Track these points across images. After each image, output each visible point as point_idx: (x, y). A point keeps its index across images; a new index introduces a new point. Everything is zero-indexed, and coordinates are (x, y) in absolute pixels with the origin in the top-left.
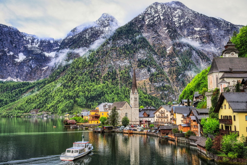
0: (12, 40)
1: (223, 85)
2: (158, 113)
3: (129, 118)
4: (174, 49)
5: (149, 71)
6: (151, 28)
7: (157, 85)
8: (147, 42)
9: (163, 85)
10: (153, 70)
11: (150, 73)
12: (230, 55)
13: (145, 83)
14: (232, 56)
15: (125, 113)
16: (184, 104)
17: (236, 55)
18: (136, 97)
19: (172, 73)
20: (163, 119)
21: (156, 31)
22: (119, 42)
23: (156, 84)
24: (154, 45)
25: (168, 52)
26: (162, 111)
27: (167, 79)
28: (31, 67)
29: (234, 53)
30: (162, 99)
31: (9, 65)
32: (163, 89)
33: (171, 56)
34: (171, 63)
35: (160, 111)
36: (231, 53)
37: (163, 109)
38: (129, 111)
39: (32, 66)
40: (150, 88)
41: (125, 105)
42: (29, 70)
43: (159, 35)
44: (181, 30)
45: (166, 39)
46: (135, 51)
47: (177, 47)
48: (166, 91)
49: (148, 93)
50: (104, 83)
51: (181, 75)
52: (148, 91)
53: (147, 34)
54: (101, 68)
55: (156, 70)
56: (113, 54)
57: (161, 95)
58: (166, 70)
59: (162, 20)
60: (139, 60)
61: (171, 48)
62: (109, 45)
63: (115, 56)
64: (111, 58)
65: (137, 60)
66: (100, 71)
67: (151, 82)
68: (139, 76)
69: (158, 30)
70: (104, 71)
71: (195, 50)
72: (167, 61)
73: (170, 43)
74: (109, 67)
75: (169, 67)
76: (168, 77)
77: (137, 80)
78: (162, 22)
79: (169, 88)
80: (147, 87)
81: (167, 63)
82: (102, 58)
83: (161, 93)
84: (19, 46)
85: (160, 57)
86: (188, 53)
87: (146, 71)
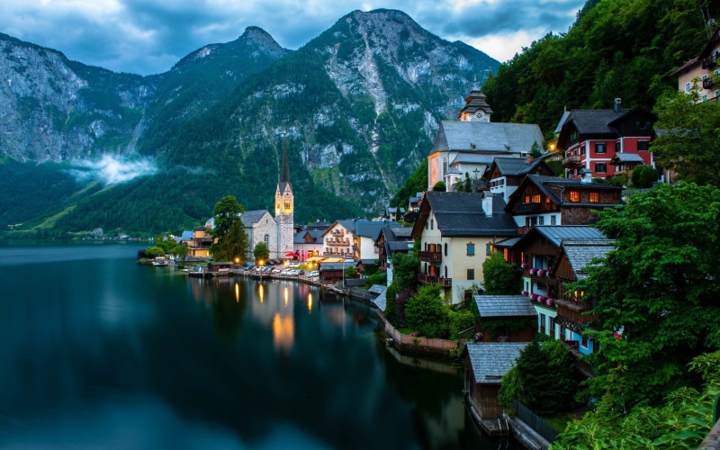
0: (53, 77)
1: (452, 178)
3: (272, 246)
4: (390, 107)
5: (340, 149)
6: (346, 63)
7: (355, 178)
8: (337, 90)
10: (347, 149)
11: (340, 154)
13: (330, 175)
15: (264, 234)
19: (385, 154)
20: (340, 248)
21: (357, 69)
22: (279, 87)
23: (353, 176)
24: (350, 96)
25: (378, 113)
26: (338, 232)
27: (376, 167)
28: (93, 135)
30: (364, 205)
31: (45, 130)
32: (366, 185)
33: (384, 121)
34: (384, 135)
36: (476, 113)
37: (339, 227)
38: (272, 231)
39: (96, 134)
40: (341, 184)
41: (264, 219)
42: (89, 142)
43: (361, 78)
44: (406, 70)
45: (376, 86)
46: (313, 108)
47: (396, 103)
48: (373, 190)
49: (338, 194)
50: (248, 173)
51: (403, 160)
52: (337, 190)
53: (337, 74)
54: (241, 142)
55: (354, 148)
56: (265, 113)
57: (362, 198)
58: (375, 149)
59: (367, 46)
60: (320, 126)
61: (384, 104)
62: (258, 95)
63: (269, 117)
64: (263, 121)
65: (316, 127)
66: (238, 148)
67: (344, 173)
68: (319, 161)
69: (360, 69)
70: (246, 147)
71: (430, 111)
72: (375, 131)
73: (383, 94)
74: (259, 140)
75: (379, 142)
76: (377, 163)
77: (315, 168)
78: (369, 51)
79: (379, 184)
80: (336, 183)
81: (375, 136)
82: (243, 121)
83: (362, 194)
84: (67, 90)
85: (362, 122)
86: (418, 117)
87: (333, 149)
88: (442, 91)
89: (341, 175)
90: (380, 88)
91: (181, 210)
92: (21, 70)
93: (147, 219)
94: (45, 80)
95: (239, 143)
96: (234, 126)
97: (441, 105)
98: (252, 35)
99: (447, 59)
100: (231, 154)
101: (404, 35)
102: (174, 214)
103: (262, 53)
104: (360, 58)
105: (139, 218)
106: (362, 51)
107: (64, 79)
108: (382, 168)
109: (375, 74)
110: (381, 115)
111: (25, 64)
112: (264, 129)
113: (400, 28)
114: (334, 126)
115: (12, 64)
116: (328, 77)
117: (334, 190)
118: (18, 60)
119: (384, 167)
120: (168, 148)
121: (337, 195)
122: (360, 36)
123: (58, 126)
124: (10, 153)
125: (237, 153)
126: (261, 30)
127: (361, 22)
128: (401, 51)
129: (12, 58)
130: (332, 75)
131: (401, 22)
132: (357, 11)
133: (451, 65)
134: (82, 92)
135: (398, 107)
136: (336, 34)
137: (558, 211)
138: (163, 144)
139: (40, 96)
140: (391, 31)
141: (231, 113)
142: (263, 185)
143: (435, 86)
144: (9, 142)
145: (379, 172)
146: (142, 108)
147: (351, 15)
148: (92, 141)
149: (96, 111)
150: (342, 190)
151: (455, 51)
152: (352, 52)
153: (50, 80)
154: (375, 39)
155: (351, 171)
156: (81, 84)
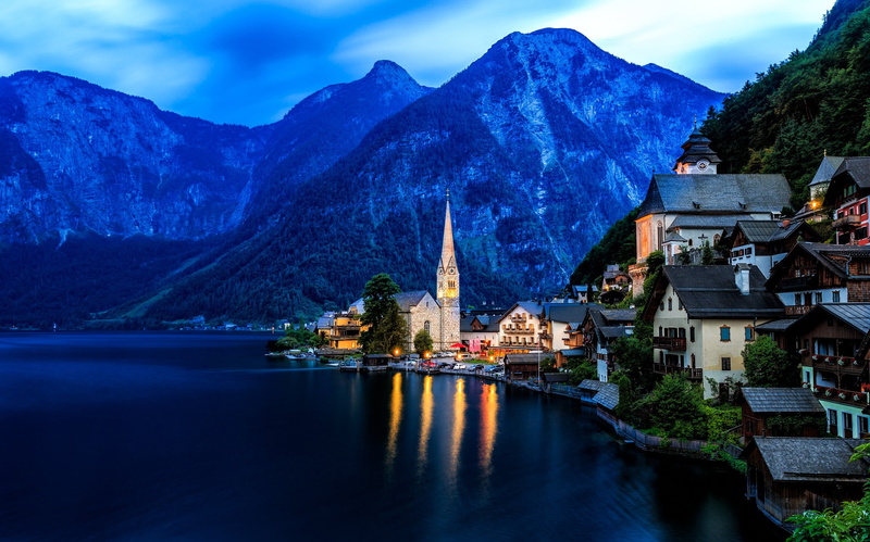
0: (142, 132)
1: (673, 246)
2: (507, 322)
3: (434, 334)
4: (561, 156)
5: (496, 212)
6: (503, 101)
7: (516, 248)
8: (491, 136)
9: (533, 249)
10: (506, 210)
11: (497, 218)
12: (696, 167)
13: (484, 245)
14: (701, 172)
15: (424, 320)
16: (577, 298)
17: (712, 169)
18: (452, 280)
19: (555, 217)
20: (521, 337)
21: (516, 109)
22: (418, 136)
23: (514, 245)
24: (509, 143)
25: (545, 164)
26: (519, 317)
27: (544, 234)
28: (191, 202)
29: (707, 163)
30: (528, 283)
31: (134, 196)
32: (531, 257)
33: (553, 174)
34: (554, 193)
35: (513, 315)
36: (699, 163)
37: (520, 311)
38: (434, 317)
39: (195, 201)
40: (499, 256)
41: (423, 301)
42: (186, 210)
43: (523, 120)
44: (580, 107)
45: (541, 128)
46: (461, 160)
47: (569, 150)
48: (540, 263)
49: (494, 268)
50: (381, 245)
51: (578, 223)
52: (494, 263)
53: (491, 117)
54: (372, 206)
55: (515, 210)
56: (402, 169)
57: (526, 274)
58: (541, 211)
59: (530, 79)
60: (470, 184)
61: (553, 152)
62: (392, 146)
63: (407, 174)
64: (399, 179)
65: (466, 184)
66: (368, 213)
67: (501, 241)
68: (470, 228)
69: (520, 107)
70: (378, 211)
71: (615, 159)
72: (542, 187)
73: (551, 139)
74: (393, 203)
75: (547, 201)
76: (545, 228)
77: (465, 237)
78: (532, 84)
79: (548, 256)
80: (492, 254)
81: (541, 193)
82: (373, 179)
83: (526, 269)
84: (159, 148)
85: (526, 176)
86: (597, 168)
87: (489, 212)
88: (630, 131)
89: (498, 245)
90: (547, 131)
91: (299, 292)
92: (103, 124)
93: (257, 304)
94: (133, 135)
95: (368, 208)
96: (363, 186)
97: (629, 150)
98: (383, 71)
99: (635, 89)
100: (360, 221)
101: (578, 60)
102: (291, 298)
103: (395, 93)
104: (521, 94)
105: (248, 302)
106: (523, 85)
107: (155, 134)
108: (552, 235)
109: (540, 113)
110: (548, 165)
111: (108, 116)
112: (400, 190)
113: (571, 52)
114: (488, 182)
115: (93, 117)
116: (480, 120)
117: (489, 264)
118: (99, 113)
119: (554, 233)
120: (282, 216)
121: (494, 270)
122: (520, 65)
123: (149, 193)
124: (92, 225)
125: (366, 220)
126: (393, 64)
127: (521, 47)
128: (573, 82)
129: (92, 110)
130: (486, 117)
131: (574, 44)
132: (515, 33)
133: (642, 97)
134: (177, 150)
135: (570, 154)
136: (489, 65)
137: (843, 285)
138: (275, 211)
139: (126, 154)
140: (560, 57)
141: (359, 170)
142: (399, 259)
143: (621, 125)
144: (90, 212)
145: (548, 239)
146: (249, 168)
147: (508, 38)
148: (190, 208)
149: (194, 172)
150: (499, 263)
151: (646, 78)
152: (509, 85)
153: (138, 135)
154: (540, 69)
155: (511, 240)
156: (175, 139)
